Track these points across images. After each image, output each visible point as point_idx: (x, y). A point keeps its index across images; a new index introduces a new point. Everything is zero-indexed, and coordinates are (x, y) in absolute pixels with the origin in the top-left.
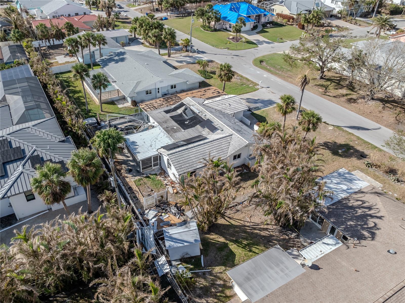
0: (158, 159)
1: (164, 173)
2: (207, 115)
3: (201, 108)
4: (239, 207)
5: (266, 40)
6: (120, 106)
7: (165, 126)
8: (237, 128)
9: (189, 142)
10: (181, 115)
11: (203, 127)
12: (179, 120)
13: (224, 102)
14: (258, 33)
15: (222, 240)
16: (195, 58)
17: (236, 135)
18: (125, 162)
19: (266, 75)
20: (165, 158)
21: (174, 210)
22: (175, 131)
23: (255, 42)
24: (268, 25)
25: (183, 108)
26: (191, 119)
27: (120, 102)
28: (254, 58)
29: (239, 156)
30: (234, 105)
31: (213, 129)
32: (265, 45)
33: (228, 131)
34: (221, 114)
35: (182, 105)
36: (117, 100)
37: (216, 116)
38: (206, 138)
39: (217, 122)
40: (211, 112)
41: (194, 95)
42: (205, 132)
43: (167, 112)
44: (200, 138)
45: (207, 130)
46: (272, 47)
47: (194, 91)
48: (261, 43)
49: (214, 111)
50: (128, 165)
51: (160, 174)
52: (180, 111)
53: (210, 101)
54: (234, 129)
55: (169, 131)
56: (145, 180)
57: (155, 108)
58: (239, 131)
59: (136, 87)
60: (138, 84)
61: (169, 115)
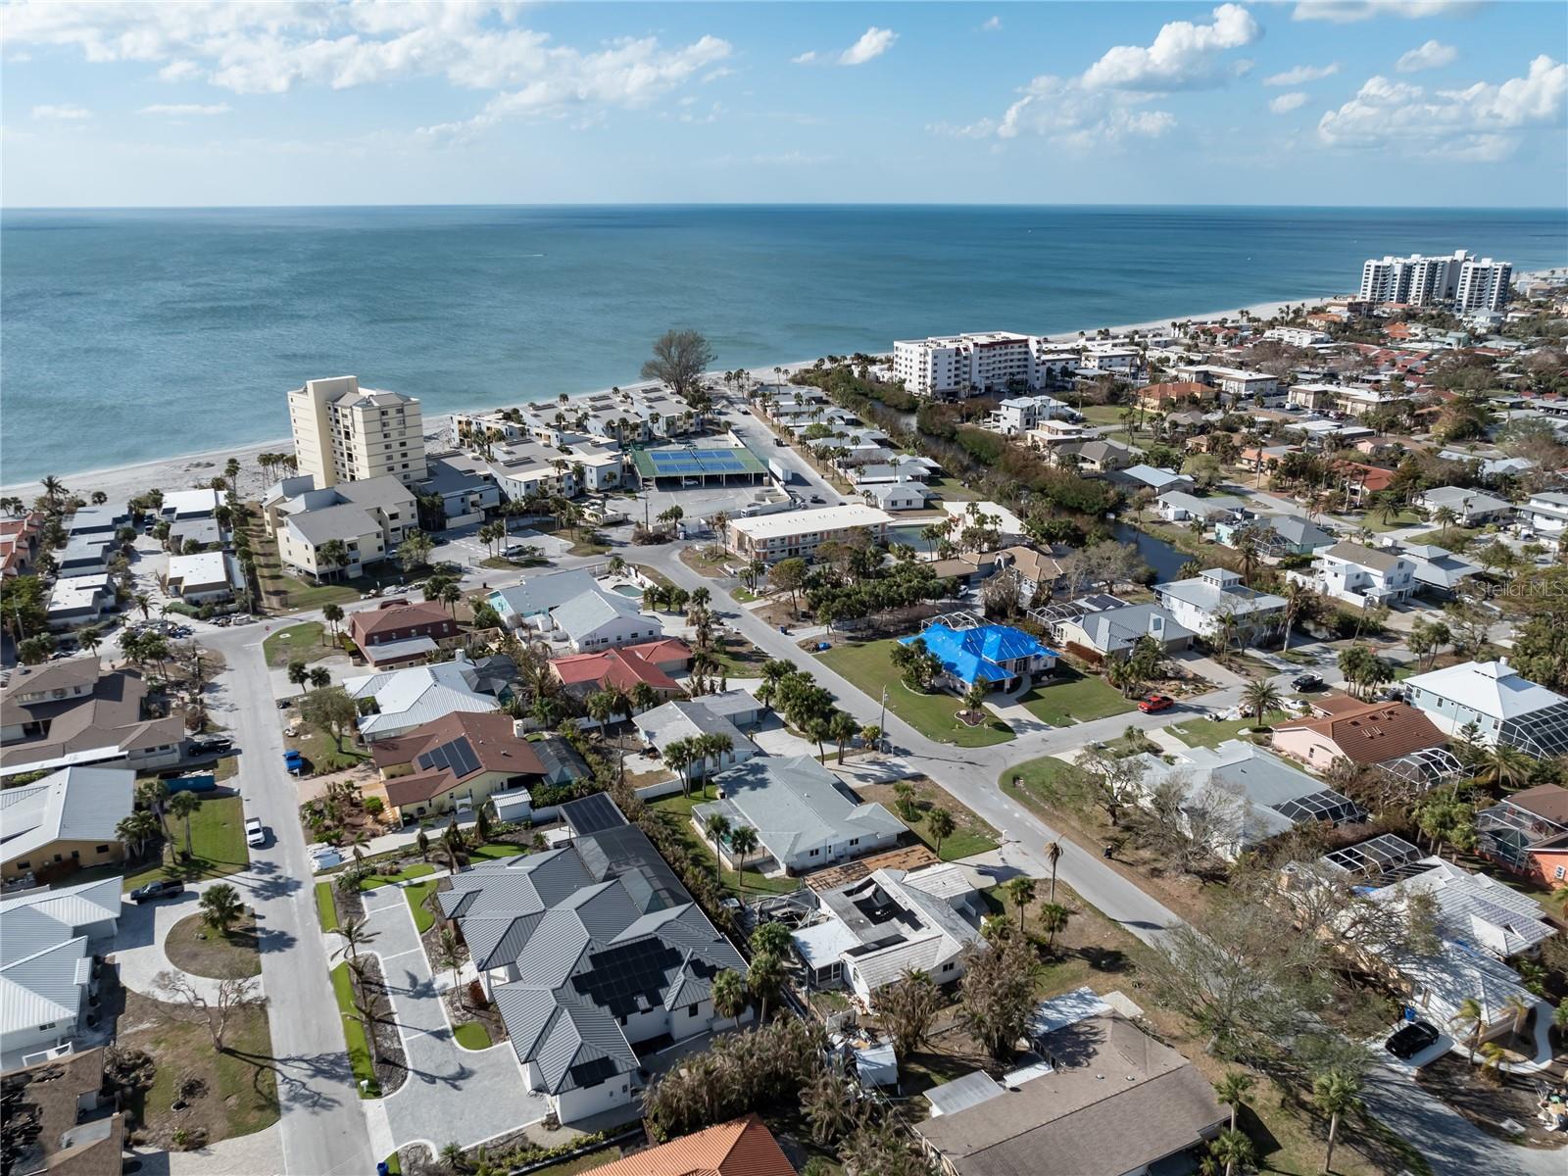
0: (840, 967)
1: (847, 987)
2: (907, 902)
3: (900, 890)
4: (946, 1034)
5: (1035, 720)
6: (768, 876)
7: (848, 918)
8: (950, 924)
9: (882, 944)
10: (869, 900)
11: (902, 921)
12: (865, 906)
13: (934, 878)
14: (1021, 700)
15: (922, 1070)
16: (890, 768)
17: (947, 937)
18: (793, 971)
19: (1020, 812)
20: (850, 968)
21: (864, 1034)
22: (862, 927)
23: (1010, 724)
24: (1045, 678)
25: (872, 888)
26: (885, 908)
27: (767, 867)
28: (1003, 769)
29: (952, 966)
30: (951, 884)
31: (916, 925)
32: (1031, 732)
33: (937, 929)
34: (931, 899)
35: (871, 882)
36: (761, 864)
37: (921, 904)
38: (905, 940)
39: (922, 915)
40: (914, 897)
41: (888, 862)
42: (905, 929)
43: (849, 893)
44: (899, 939)
45: (907, 926)
46: (1044, 740)
47: (888, 854)
48: (1022, 726)
49: (918, 894)
50: (798, 976)
51: (843, 990)
52: (868, 893)
53: (914, 875)
54: (946, 927)
55: (854, 925)
56: (824, 997)
57: (830, 886)
58: (951, 930)
59: (794, 845)
60: (797, 837)
61: (851, 899)
